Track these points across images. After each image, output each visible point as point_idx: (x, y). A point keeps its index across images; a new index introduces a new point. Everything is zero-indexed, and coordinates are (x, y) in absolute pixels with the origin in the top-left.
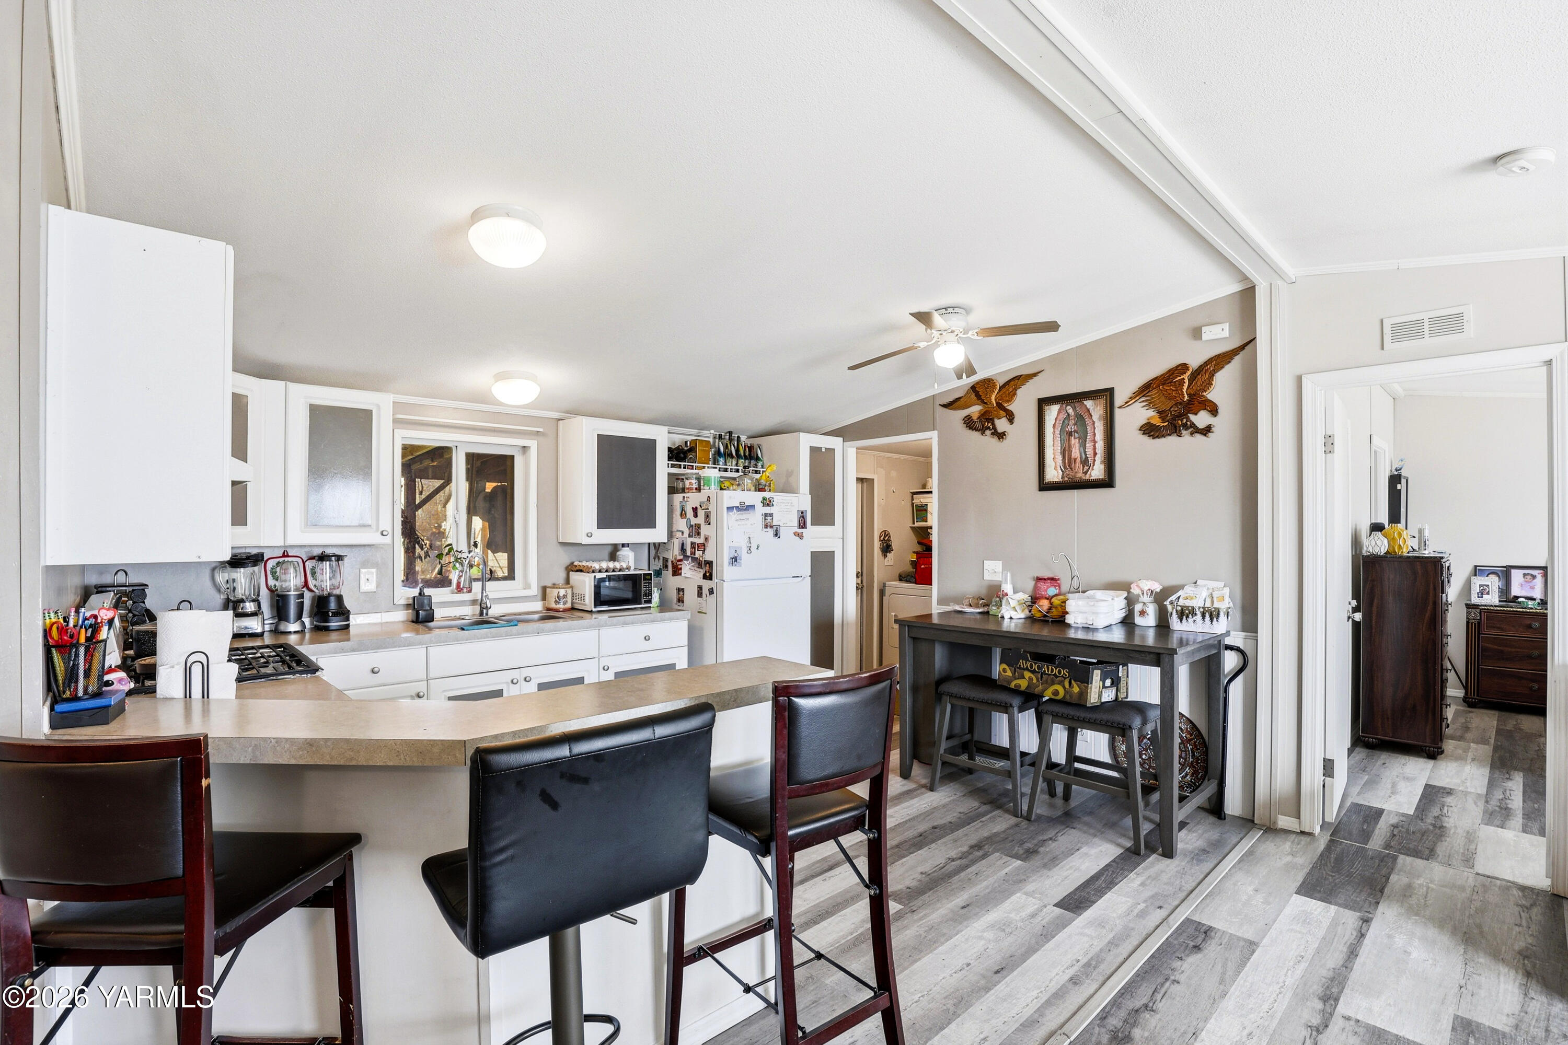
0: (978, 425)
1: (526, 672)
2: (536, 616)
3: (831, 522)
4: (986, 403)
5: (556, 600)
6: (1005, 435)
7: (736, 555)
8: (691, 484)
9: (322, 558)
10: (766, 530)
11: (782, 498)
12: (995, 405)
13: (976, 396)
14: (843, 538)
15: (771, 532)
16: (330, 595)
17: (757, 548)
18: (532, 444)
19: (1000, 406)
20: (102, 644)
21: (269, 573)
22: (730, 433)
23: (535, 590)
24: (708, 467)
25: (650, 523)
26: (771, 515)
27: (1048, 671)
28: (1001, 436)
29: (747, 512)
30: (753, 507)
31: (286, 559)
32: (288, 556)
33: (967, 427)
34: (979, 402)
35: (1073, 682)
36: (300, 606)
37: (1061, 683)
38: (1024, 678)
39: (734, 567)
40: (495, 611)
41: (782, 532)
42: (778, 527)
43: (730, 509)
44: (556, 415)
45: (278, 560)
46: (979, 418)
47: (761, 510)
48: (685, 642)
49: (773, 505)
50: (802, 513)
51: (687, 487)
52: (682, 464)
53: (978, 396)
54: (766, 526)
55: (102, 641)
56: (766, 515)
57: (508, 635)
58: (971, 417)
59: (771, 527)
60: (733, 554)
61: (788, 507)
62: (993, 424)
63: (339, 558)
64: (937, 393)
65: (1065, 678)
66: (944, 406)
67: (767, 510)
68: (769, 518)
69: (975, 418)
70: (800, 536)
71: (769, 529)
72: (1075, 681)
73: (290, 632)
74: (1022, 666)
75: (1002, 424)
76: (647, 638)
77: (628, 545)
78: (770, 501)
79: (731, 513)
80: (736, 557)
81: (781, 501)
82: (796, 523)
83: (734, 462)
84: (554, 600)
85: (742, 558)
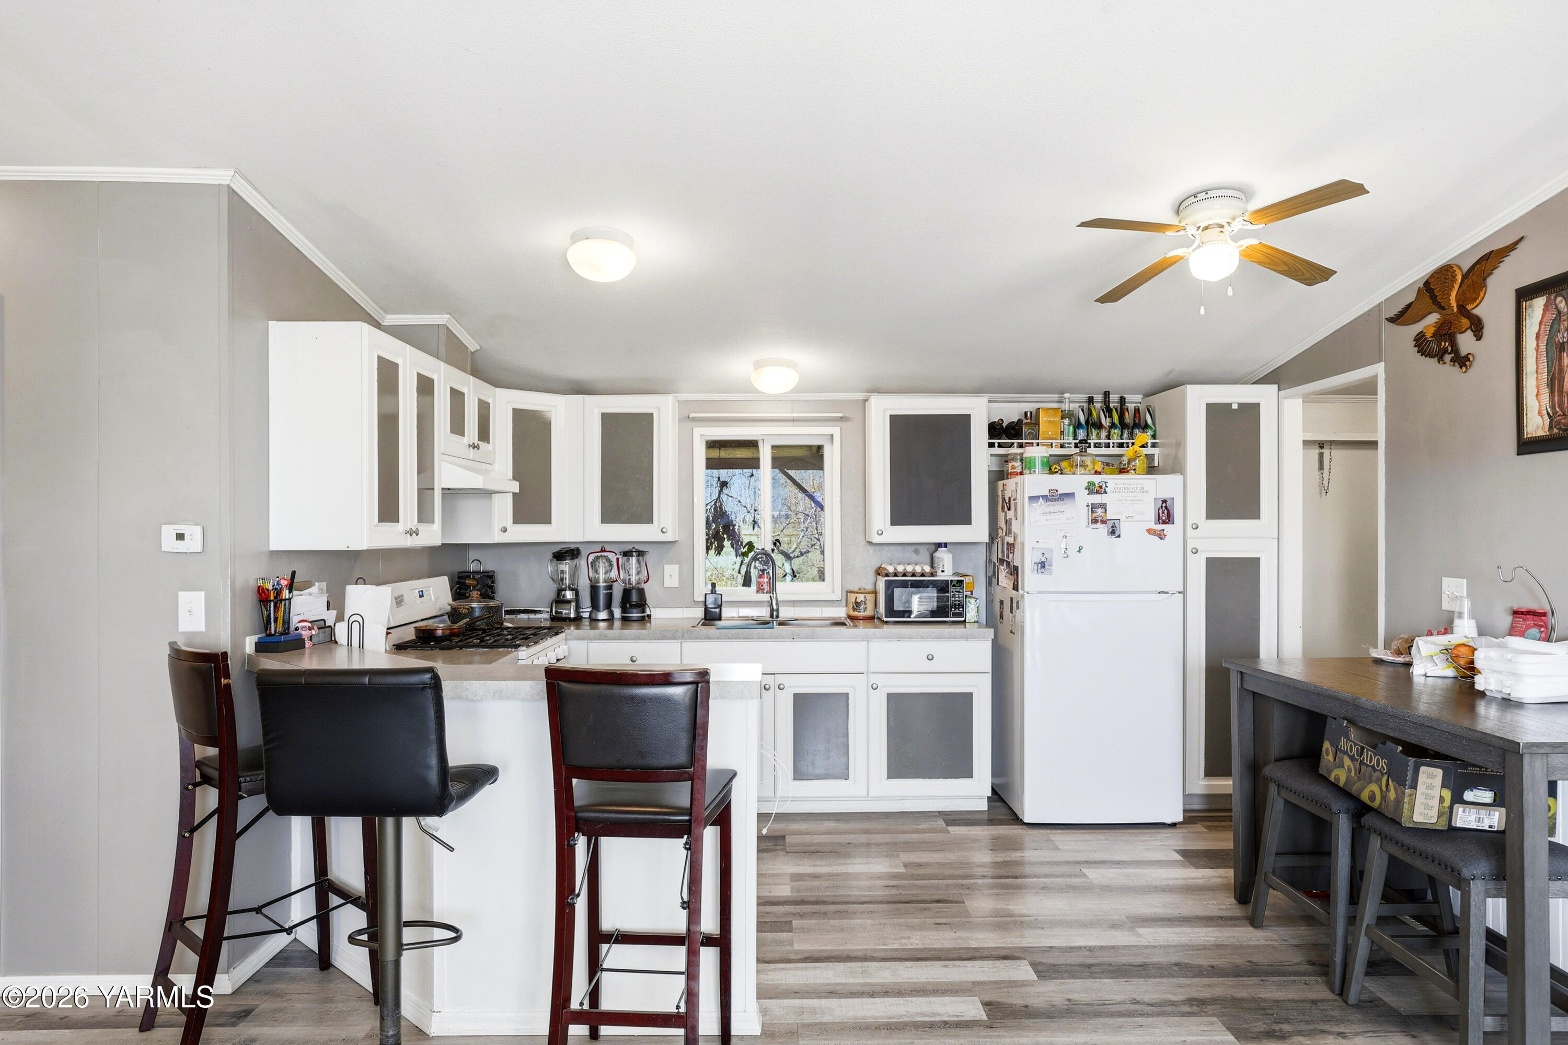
0: (1434, 346)
1: (780, 679)
2: (828, 622)
3: (1254, 514)
4: (1443, 309)
5: (853, 606)
6: (1469, 360)
7: (1043, 559)
8: (1013, 467)
9: (627, 554)
10: (1095, 526)
11: (1125, 481)
12: (1455, 310)
13: (1431, 297)
14: (1278, 539)
15: (1103, 529)
16: (633, 588)
17: (1079, 551)
18: (835, 431)
19: (1463, 310)
20: (287, 602)
21: (590, 566)
22: (1107, 394)
23: (838, 595)
24: (1038, 444)
25: (964, 518)
26: (1104, 506)
27: (1367, 761)
28: (1463, 361)
29: (1062, 502)
30: (1071, 495)
31: (603, 554)
32: (605, 551)
33: (1418, 352)
34: (1435, 308)
35: (1390, 780)
36: (609, 598)
37: (1378, 781)
38: (1343, 767)
39: (1040, 576)
40: (785, 613)
41: (1124, 528)
42: (1116, 522)
43: (1033, 499)
44: (861, 396)
45: (596, 554)
46: (1434, 335)
47: (1084, 499)
48: (988, 667)
49: (1105, 492)
50: (1164, 501)
51: (1010, 471)
52: (1015, 441)
53: (1433, 297)
54: (1095, 521)
55: (285, 600)
56: (1094, 507)
57: (760, 638)
58: (1424, 335)
59: (1104, 522)
60: (1038, 558)
61: (1135, 494)
62: (1454, 344)
63: (641, 554)
64: (1383, 299)
65: (1383, 774)
66: (1391, 320)
67: (1097, 499)
68: (1100, 511)
69: (1429, 335)
70: (1161, 536)
71: (1099, 525)
72: (1392, 781)
73: (598, 620)
74: (1343, 749)
75: (1466, 342)
76: (930, 658)
77: (946, 545)
78: (1101, 487)
79: (1034, 505)
80: (1043, 563)
81: (1123, 486)
82: (1151, 514)
83: (1104, 433)
84: (852, 606)
85: (1054, 564)
